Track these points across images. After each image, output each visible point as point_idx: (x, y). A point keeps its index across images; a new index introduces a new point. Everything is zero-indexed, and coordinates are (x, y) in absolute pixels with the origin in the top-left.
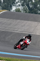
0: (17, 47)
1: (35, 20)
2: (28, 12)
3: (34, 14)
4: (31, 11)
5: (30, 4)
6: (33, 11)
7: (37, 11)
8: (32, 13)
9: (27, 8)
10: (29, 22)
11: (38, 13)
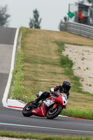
0: (34, 111)
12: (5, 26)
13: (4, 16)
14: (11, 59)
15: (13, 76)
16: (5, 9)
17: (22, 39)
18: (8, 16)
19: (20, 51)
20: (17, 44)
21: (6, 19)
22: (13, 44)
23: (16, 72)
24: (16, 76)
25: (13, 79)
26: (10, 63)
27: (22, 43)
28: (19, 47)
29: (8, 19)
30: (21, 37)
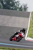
1: (8, 14)
2: (2, 8)
3: (7, 10)
4: (4, 7)
5: (4, 1)
6: (6, 7)
7: (10, 7)
8: (6, 9)
9: (2, 5)
10: (3, 16)
11: (11, 8)
12: (26, 11)
13: (26, 8)
14: (28, 23)
15: (29, 29)
16: (26, 5)
17: (32, 16)
18: (27, 8)
19: (32, 20)
20: (31, 18)
21: (27, 9)
22: (29, 18)
23: (30, 28)
24: (30, 29)
25: (29, 30)
26: (28, 25)
27: (32, 17)
28: (31, 19)
29: (28, 9)
30: (32, 15)
